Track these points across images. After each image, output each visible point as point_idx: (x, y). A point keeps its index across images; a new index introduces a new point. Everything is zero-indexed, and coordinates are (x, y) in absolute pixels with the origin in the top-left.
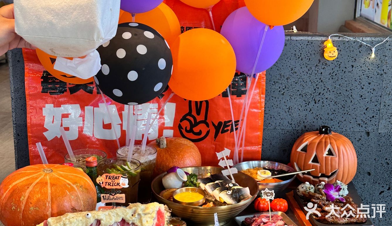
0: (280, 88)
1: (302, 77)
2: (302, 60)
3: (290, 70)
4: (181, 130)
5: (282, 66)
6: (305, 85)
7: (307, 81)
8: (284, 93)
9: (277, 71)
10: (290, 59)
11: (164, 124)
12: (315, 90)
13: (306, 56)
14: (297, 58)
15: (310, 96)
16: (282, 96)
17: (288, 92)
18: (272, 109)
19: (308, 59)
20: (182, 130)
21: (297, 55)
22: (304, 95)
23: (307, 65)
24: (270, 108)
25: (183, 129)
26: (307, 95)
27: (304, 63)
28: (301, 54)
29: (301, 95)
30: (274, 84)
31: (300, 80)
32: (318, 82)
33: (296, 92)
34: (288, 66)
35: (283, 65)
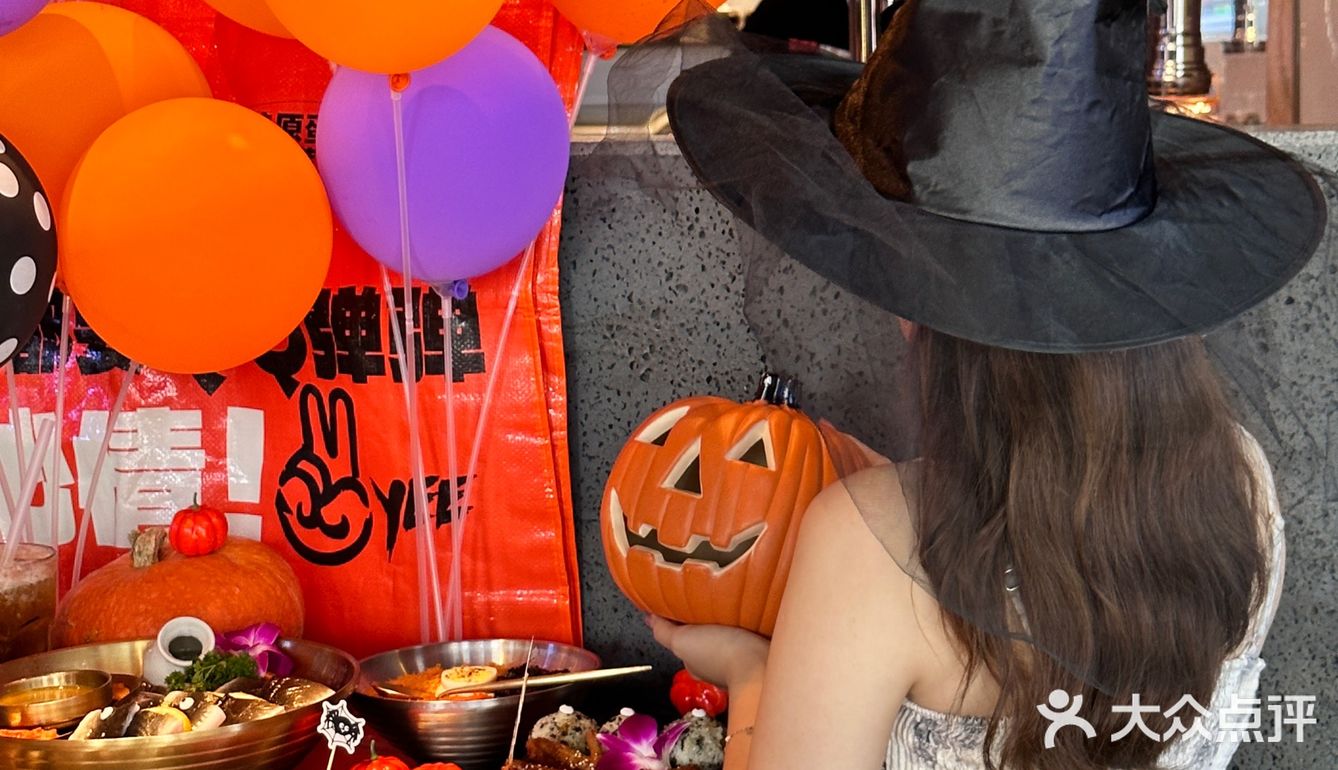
0: (634, 352)
1: (712, 309)
2: (702, 234)
3: (664, 280)
4: (285, 517)
5: (634, 261)
6: (722, 339)
7: (731, 323)
8: (651, 375)
9: (617, 283)
10: (660, 234)
11: (223, 489)
12: (763, 359)
13: (717, 220)
14: (685, 229)
15: (747, 386)
16: (643, 386)
17: (665, 367)
18: (611, 438)
19: (727, 231)
20: (288, 515)
21: (684, 218)
22: (723, 380)
23: (722, 257)
24: (602, 433)
25: (290, 512)
26: (734, 380)
27: (712, 249)
28: (697, 211)
29: (713, 383)
30: (608, 335)
31: (703, 318)
32: (771, 328)
33: (694, 369)
34: (655, 263)
35: (635, 255)
